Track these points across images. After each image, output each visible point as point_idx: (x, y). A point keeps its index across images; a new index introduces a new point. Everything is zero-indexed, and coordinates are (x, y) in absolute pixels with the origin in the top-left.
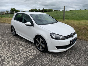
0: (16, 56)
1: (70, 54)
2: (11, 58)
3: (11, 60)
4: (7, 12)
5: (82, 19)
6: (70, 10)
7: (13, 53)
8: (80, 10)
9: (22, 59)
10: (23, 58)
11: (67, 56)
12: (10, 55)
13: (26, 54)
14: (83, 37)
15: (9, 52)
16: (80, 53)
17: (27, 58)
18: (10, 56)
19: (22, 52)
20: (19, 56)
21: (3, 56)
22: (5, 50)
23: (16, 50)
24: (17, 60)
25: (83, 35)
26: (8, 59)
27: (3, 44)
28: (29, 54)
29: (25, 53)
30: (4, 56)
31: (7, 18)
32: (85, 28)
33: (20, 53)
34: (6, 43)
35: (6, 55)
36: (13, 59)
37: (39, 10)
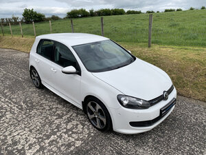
0: (47, 141)
1: (159, 136)
2: (38, 147)
3: (38, 151)
4: (15, 19)
5: (191, 45)
6: (166, 11)
7: (39, 133)
8: (191, 9)
9: (59, 148)
10: (62, 145)
11: (154, 140)
12: (35, 140)
13: (66, 136)
14: (191, 92)
15: (31, 131)
16: (180, 133)
17: (69, 145)
18: (35, 143)
19: (59, 131)
20: (53, 141)
21: (19, 142)
22: (23, 126)
23: (45, 126)
24: (49, 151)
25: (191, 87)
26: (30, 148)
27: (16, 110)
28: (74, 135)
29: (65, 133)
30: (22, 141)
31: (16, 37)
32: (197, 69)
33: (54, 133)
34: (21, 109)
35: (27, 138)
36: (42, 148)
37: (91, 11)
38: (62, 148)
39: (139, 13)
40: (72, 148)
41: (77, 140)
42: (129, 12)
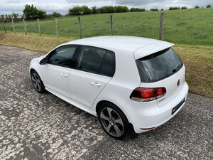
0: (69, 136)
1: (178, 131)
2: (61, 141)
3: (62, 145)
4: (15, 15)
6: (171, 9)
7: (61, 129)
8: (197, 7)
9: (82, 142)
10: (85, 139)
11: (173, 135)
12: (57, 134)
13: (87, 131)
14: (204, 90)
15: (51, 126)
16: (198, 128)
17: (91, 140)
18: (58, 137)
19: (79, 126)
20: (75, 135)
21: (42, 136)
22: (43, 122)
23: (64, 121)
24: (73, 144)
25: (204, 85)
26: (54, 142)
27: (33, 107)
28: (95, 130)
29: (86, 128)
30: (45, 136)
31: (19, 35)
33: (75, 129)
34: (38, 105)
35: (49, 133)
36: (65, 142)
37: (94, 9)
38: (85, 142)
39: (143, 10)
40: (95, 142)
41: (99, 134)
42: (133, 10)
